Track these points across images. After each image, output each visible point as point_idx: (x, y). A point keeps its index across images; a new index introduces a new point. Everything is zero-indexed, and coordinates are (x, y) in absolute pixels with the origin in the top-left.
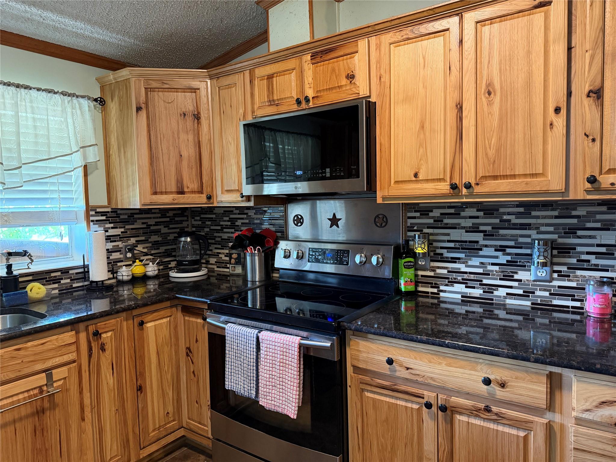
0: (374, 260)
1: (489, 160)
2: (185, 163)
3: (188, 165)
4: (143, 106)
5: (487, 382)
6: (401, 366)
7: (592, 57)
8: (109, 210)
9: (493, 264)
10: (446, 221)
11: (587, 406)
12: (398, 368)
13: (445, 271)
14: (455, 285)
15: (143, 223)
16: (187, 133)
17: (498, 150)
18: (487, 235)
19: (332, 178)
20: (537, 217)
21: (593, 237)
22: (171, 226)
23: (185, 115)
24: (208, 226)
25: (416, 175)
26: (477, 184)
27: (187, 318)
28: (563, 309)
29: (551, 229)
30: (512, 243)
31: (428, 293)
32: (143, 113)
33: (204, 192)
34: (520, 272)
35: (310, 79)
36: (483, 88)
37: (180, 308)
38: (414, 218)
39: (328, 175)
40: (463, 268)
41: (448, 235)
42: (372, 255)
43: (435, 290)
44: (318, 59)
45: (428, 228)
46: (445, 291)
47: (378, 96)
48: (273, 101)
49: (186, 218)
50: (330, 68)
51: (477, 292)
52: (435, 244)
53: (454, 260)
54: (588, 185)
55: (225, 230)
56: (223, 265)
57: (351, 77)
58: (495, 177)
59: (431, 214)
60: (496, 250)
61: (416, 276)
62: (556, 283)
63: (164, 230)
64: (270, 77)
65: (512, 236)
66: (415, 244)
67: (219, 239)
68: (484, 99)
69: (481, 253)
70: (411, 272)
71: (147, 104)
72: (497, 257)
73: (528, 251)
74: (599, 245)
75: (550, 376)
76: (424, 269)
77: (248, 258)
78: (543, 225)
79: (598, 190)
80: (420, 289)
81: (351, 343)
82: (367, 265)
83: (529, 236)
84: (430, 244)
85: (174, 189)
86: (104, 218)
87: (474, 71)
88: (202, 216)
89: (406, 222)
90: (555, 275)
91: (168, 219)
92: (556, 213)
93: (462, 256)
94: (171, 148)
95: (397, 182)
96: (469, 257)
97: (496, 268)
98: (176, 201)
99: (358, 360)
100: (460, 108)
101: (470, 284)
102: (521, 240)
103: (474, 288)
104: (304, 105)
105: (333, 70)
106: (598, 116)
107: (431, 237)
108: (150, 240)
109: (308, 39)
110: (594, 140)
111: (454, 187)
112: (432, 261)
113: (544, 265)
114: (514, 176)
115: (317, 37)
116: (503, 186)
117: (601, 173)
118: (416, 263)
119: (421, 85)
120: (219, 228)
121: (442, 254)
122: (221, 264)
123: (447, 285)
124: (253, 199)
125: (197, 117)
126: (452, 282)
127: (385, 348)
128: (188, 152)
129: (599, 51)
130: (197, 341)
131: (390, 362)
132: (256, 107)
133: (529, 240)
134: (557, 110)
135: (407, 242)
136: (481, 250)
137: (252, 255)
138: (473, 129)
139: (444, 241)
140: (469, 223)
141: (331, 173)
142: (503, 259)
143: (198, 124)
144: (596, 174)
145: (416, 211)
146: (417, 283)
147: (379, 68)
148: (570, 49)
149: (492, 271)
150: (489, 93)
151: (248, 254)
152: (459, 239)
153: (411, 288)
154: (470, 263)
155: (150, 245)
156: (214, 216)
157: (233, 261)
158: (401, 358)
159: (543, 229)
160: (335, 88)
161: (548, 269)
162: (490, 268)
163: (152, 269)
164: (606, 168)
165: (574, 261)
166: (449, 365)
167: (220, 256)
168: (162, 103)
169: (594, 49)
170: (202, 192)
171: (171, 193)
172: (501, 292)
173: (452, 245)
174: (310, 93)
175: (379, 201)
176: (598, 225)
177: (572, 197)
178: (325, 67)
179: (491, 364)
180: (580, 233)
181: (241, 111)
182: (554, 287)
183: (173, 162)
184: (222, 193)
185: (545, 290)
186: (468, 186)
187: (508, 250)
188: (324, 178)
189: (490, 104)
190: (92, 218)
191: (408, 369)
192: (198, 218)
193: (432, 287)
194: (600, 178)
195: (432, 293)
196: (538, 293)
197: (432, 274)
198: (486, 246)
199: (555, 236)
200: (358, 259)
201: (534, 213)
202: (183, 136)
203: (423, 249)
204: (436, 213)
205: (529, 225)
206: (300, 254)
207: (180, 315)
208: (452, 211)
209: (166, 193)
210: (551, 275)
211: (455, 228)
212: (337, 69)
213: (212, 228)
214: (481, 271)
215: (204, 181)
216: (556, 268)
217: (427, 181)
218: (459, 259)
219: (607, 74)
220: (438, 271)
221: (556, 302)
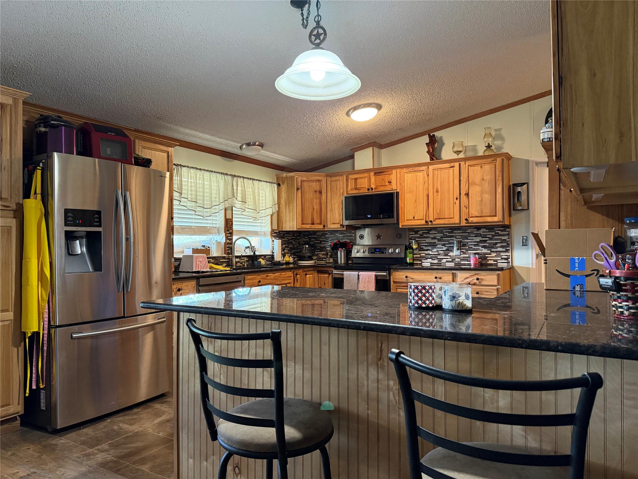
0: (397, 251)
1: (437, 213)
2: (315, 211)
3: (316, 213)
4: (300, 188)
5: (436, 278)
6: (410, 278)
7: (466, 184)
8: (277, 231)
9: (441, 251)
10: (424, 235)
11: (462, 280)
12: (409, 279)
13: (424, 255)
14: (428, 259)
15: (287, 238)
16: (317, 199)
17: (440, 210)
18: (439, 240)
19: (383, 218)
20: (455, 233)
21: (473, 239)
22: (296, 241)
23: (316, 191)
24: (313, 241)
25: (414, 218)
26: (434, 221)
27: (319, 275)
28: (464, 264)
29: (460, 237)
30: (447, 243)
31: (418, 263)
32: (300, 191)
33: (322, 224)
34: (450, 253)
35: (373, 181)
36: (435, 190)
37: (316, 271)
38: (412, 234)
39: (381, 217)
40: (431, 253)
41: (425, 240)
42: (396, 249)
43: (420, 262)
44: (377, 175)
45: (418, 238)
46: (424, 262)
47: (400, 190)
48: (357, 188)
49: (300, 238)
50: (382, 179)
51: (436, 261)
52: (420, 244)
53: (427, 250)
54: (466, 221)
55: (322, 243)
56: (321, 259)
57: (390, 182)
58: (439, 219)
59: (419, 233)
60: (442, 245)
61: (413, 257)
62: (462, 256)
63: (294, 243)
64: (356, 179)
65: (448, 240)
66: (413, 245)
67: (319, 247)
68: (435, 193)
69: (437, 247)
70: (412, 255)
71: (301, 187)
72: (442, 248)
73: (453, 245)
74: (475, 242)
75: (453, 273)
76: (416, 254)
77: (339, 253)
78: (457, 236)
79: (468, 223)
80: (415, 262)
81: (393, 274)
82: (394, 253)
83: (453, 240)
84: (418, 244)
85: (310, 222)
86: (276, 235)
87: (432, 184)
88: (309, 236)
89: (409, 236)
90: (462, 253)
91: (295, 237)
92: (461, 232)
93: (430, 248)
94: (310, 205)
95: (407, 220)
96: (433, 248)
97: (442, 252)
98: (311, 228)
99: (395, 279)
100: (428, 196)
101: (433, 258)
102: (451, 241)
103: (434, 260)
104: (370, 191)
105: (383, 179)
106: (468, 201)
107: (419, 242)
108: (289, 247)
109: (372, 168)
110: (467, 208)
111: (426, 222)
112: (419, 251)
113: (458, 249)
114: (445, 218)
115: (375, 167)
116: (442, 221)
117: (469, 218)
118: (413, 251)
119: (415, 187)
120: (319, 242)
121: (423, 248)
122: (319, 259)
123: (425, 260)
124: (345, 227)
125: (320, 192)
126: (427, 259)
127: (405, 273)
128: (316, 207)
129: (468, 182)
130: (325, 284)
131: (406, 277)
132: (349, 190)
133: (453, 241)
134: (457, 199)
135: (410, 244)
136: (437, 245)
137: (341, 252)
138: (432, 203)
139: (424, 243)
140: (432, 236)
141: (383, 216)
142: (445, 248)
143: (321, 195)
144: (468, 218)
145: (413, 232)
146: (413, 260)
147: (400, 180)
148: (460, 181)
149: (441, 253)
150: (437, 192)
151: (339, 251)
152: (429, 242)
153: (411, 261)
154: (433, 251)
155: (289, 249)
156: (316, 236)
157: (328, 256)
158: (410, 276)
159: (457, 237)
160: (383, 185)
161: (459, 251)
162: (440, 252)
163: (291, 260)
164: (470, 216)
165: (467, 248)
166: (425, 275)
167: (319, 255)
168: (307, 186)
169: (466, 182)
170: (321, 224)
171: (309, 224)
172: (444, 261)
173: (427, 244)
174: (373, 187)
175: (400, 227)
176: (474, 235)
177: (462, 225)
178: (380, 177)
179: (437, 273)
180: (469, 238)
181: (342, 191)
182: (461, 257)
183: (311, 210)
184: (330, 224)
185: (459, 259)
186: (431, 221)
187: (446, 245)
188: (380, 218)
189: (437, 195)
190: (273, 235)
191: (412, 279)
192: (307, 237)
193: (419, 261)
194: (469, 219)
195: (419, 263)
196: (457, 260)
197: (419, 256)
198: (439, 244)
199: (461, 240)
200: (390, 251)
201: (454, 232)
202: (315, 200)
203: (416, 246)
204: (421, 232)
205: (453, 236)
206: (364, 251)
207: (316, 274)
208: (426, 231)
209: (307, 224)
210: (460, 254)
211: (428, 238)
212: (384, 179)
213: (315, 242)
214: (437, 253)
215: (322, 219)
216: (462, 251)
217: (418, 220)
218: (429, 249)
219: (470, 189)
220: (422, 255)
221: (462, 263)
